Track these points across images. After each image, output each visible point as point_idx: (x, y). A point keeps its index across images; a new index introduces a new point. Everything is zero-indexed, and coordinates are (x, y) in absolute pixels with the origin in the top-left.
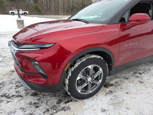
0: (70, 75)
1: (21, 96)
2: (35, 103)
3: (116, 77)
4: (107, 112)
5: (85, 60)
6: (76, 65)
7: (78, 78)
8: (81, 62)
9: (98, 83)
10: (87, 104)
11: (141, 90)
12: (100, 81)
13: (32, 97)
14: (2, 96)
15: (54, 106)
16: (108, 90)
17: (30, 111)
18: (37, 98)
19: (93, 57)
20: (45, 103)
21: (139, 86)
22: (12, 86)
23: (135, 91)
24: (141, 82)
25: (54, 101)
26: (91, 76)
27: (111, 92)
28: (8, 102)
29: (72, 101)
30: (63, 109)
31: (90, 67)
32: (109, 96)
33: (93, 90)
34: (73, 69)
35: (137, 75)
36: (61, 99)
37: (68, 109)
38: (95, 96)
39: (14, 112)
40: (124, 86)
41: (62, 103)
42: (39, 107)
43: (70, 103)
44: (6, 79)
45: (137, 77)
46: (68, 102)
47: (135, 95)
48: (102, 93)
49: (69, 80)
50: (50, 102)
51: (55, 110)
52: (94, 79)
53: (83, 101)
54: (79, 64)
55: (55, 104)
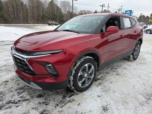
0: (74, 73)
1: (27, 100)
2: (43, 103)
3: (100, 73)
4: (102, 97)
5: (83, 60)
6: (78, 65)
7: (79, 74)
8: (80, 62)
9: (91, 78)
10: (86, 95)
11: (119, 79)
12: (93, 76)
13: (39, 98)
14: (8, 103)
15: (61, 101)
16: (97, 83)
17: (42, 109)
18: (44, 98)
19: (88, 58)
20: (53, 100)
21: (117, 77)
22: (13, 93)
23: (115, 80)
24: (117, 74)
25: (60, 97)
26: (87, 72)
27: (100, 84)
28: (17, 106)
29: (74, 95)
30: (69, 101)
31: (86, 65)
32: (100, 87)
33: (89, 84)
34: (75, 68)
35: (114, 70)
36: (65, 95)
37: (73, 101)
38: (90, 88)
39: (28, 112)
40: (108, 79)
41: (67, 98)
42: (48, 104)
43: (73, 97)
44: (3, 89)
45: (114, 71)
46: (71, 96)
47: (116, 83)
48: (94, 85)
49: (73, 76)
50: (57, 99)
51: (63, 103)
52: (89, 75)
53: (83, 93)
54: (80, 63)
55: (61, 99)
